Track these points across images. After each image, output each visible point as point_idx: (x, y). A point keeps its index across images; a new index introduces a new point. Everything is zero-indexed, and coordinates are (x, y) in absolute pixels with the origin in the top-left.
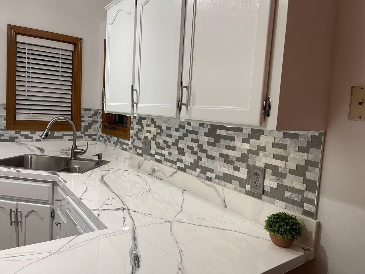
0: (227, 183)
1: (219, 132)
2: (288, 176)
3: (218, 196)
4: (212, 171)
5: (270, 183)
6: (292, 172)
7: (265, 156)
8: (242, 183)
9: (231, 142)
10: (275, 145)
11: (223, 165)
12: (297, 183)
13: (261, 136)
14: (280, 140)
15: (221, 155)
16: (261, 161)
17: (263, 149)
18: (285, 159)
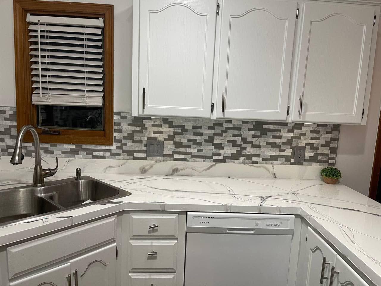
0: (273, 162)
1: (265, 127)
2: (320, 148)
3: (268, 172)
4: (258, 156)
5: (309, 154)
6: (322, 145)
7: (305, 139)
8: (287, 159)
9: (278, 133)
10: (312, 132)
11: (270, 150)
12: (326, 151)
13: (303, 127)
14: (315, 129)
15: (268, 143)
16: (302, 143)
17: (304, 135)
18: (318, 139)
